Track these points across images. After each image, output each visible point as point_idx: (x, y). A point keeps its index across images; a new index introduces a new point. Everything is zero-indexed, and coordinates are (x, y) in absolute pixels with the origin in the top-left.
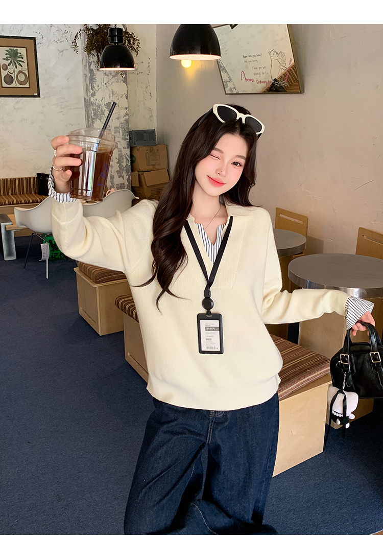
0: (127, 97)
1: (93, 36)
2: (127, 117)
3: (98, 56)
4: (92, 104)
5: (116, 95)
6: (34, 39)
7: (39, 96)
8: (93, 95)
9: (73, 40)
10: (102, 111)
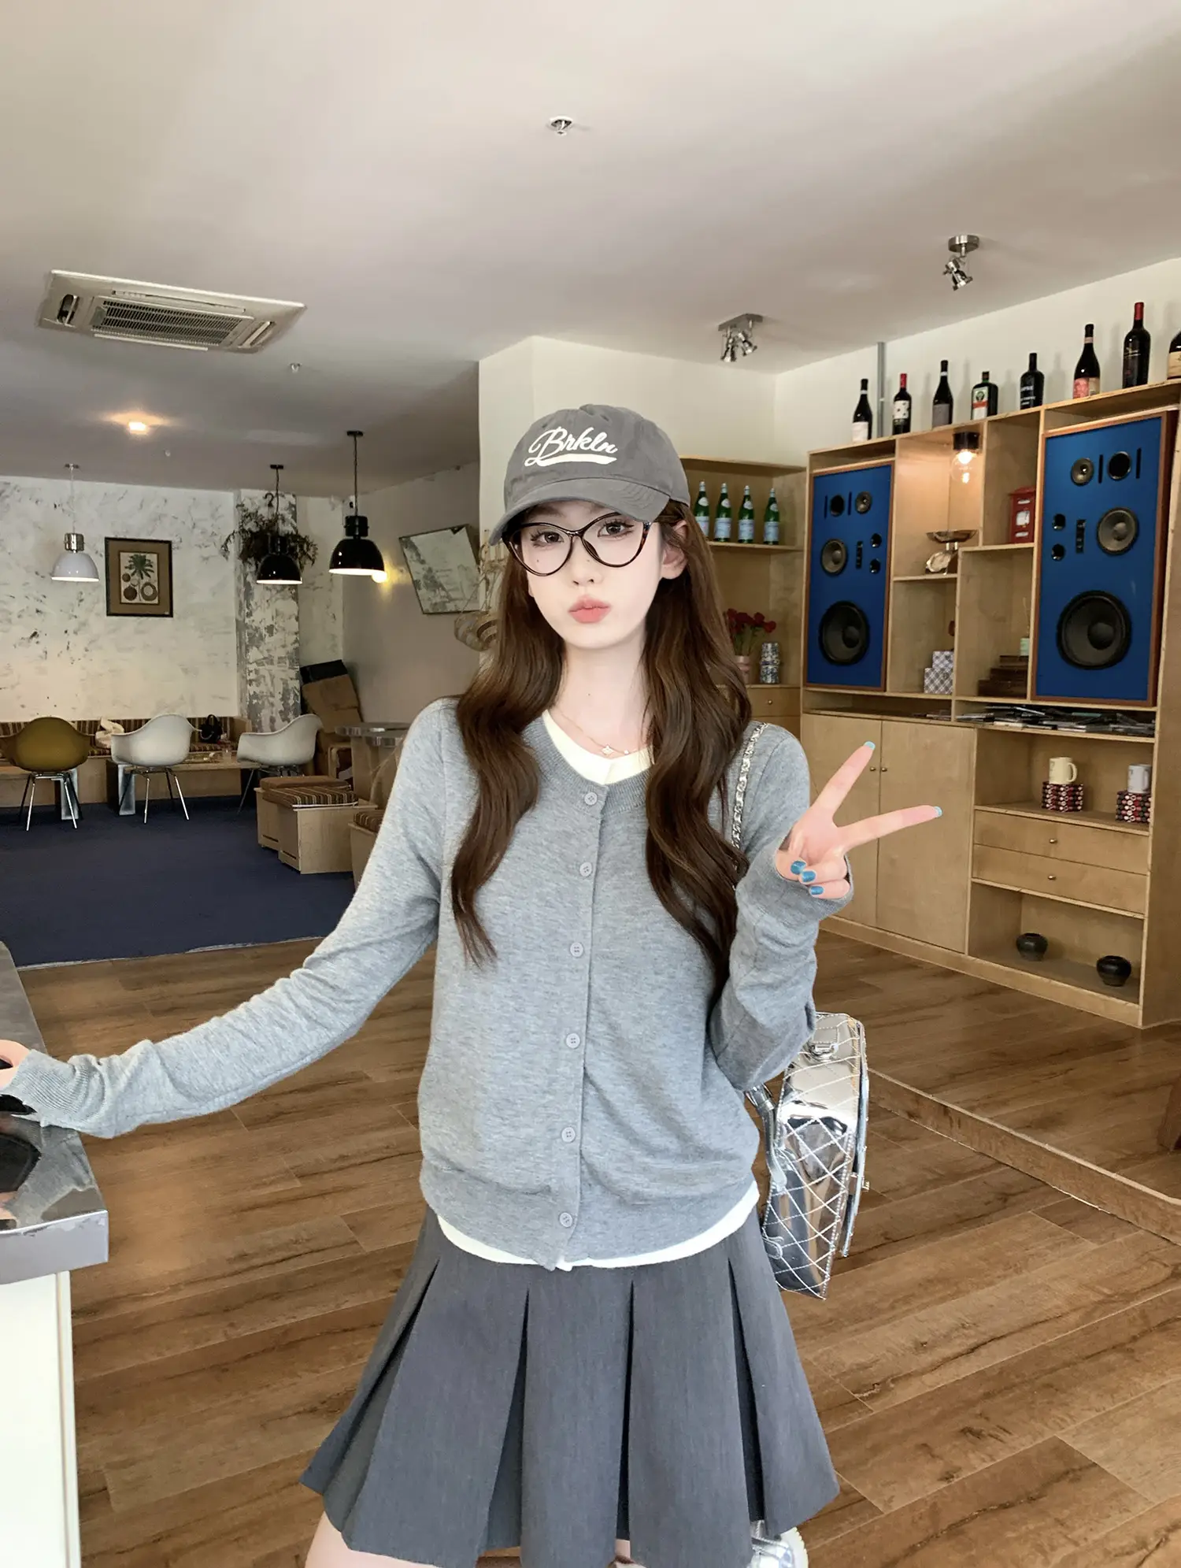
0: (297, 619)
1: (251, 539)
2: (297, 645)
3: (257, 565)
4: (246, 626)
5: (281, 616)
6: (169, 543)
7: (171, 615)
8: (249, 615)
9: (223, 543)
10: (261, 635)
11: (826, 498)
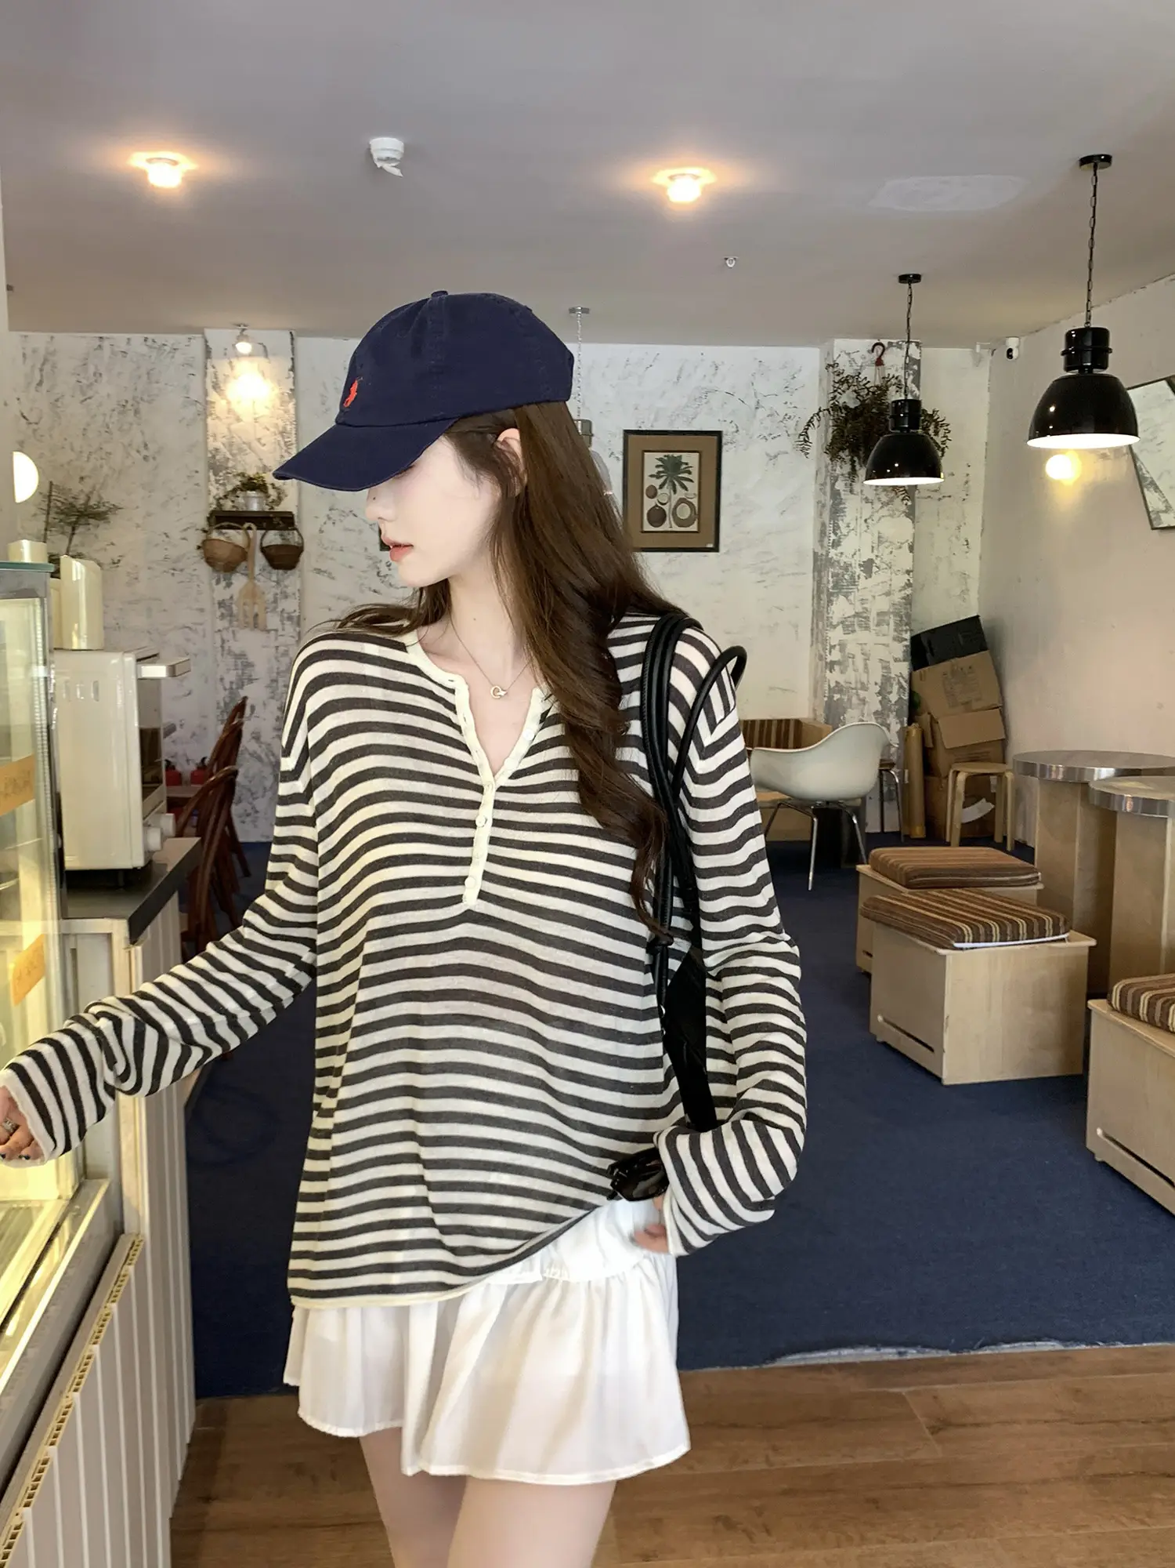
0: (911, 548)
1: (846, 420)
2: (909, 591)
3: (853, 462)
5: (887, 544)
6: (719, 434)
7: (716, 549)
8: (836, 544)
9: (801, 430)
10: (852, 577)
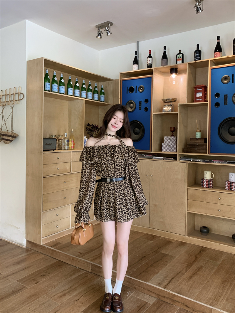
11: (127, 87)
